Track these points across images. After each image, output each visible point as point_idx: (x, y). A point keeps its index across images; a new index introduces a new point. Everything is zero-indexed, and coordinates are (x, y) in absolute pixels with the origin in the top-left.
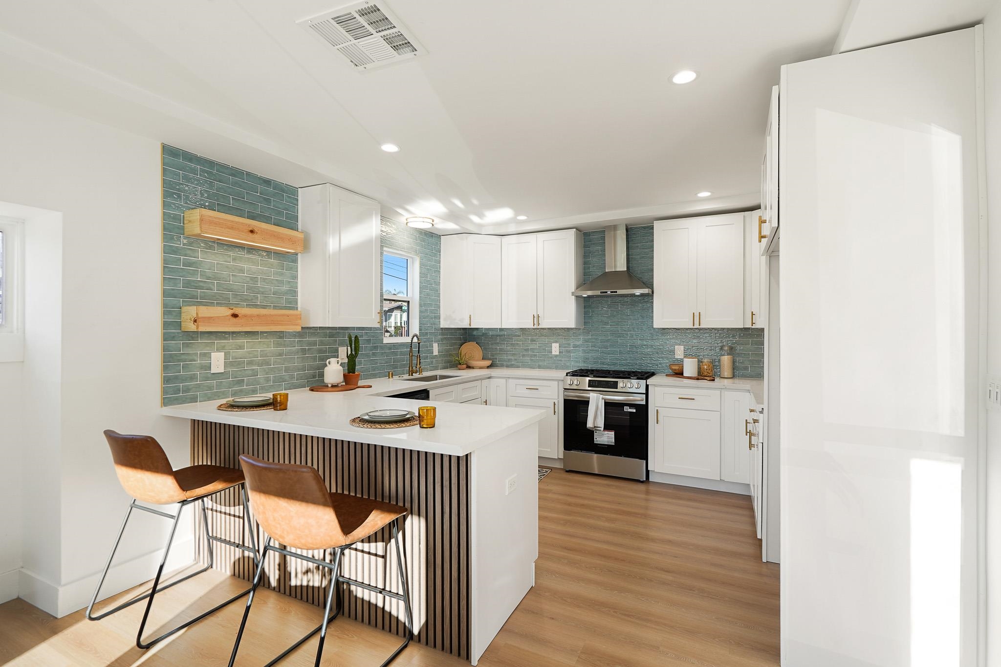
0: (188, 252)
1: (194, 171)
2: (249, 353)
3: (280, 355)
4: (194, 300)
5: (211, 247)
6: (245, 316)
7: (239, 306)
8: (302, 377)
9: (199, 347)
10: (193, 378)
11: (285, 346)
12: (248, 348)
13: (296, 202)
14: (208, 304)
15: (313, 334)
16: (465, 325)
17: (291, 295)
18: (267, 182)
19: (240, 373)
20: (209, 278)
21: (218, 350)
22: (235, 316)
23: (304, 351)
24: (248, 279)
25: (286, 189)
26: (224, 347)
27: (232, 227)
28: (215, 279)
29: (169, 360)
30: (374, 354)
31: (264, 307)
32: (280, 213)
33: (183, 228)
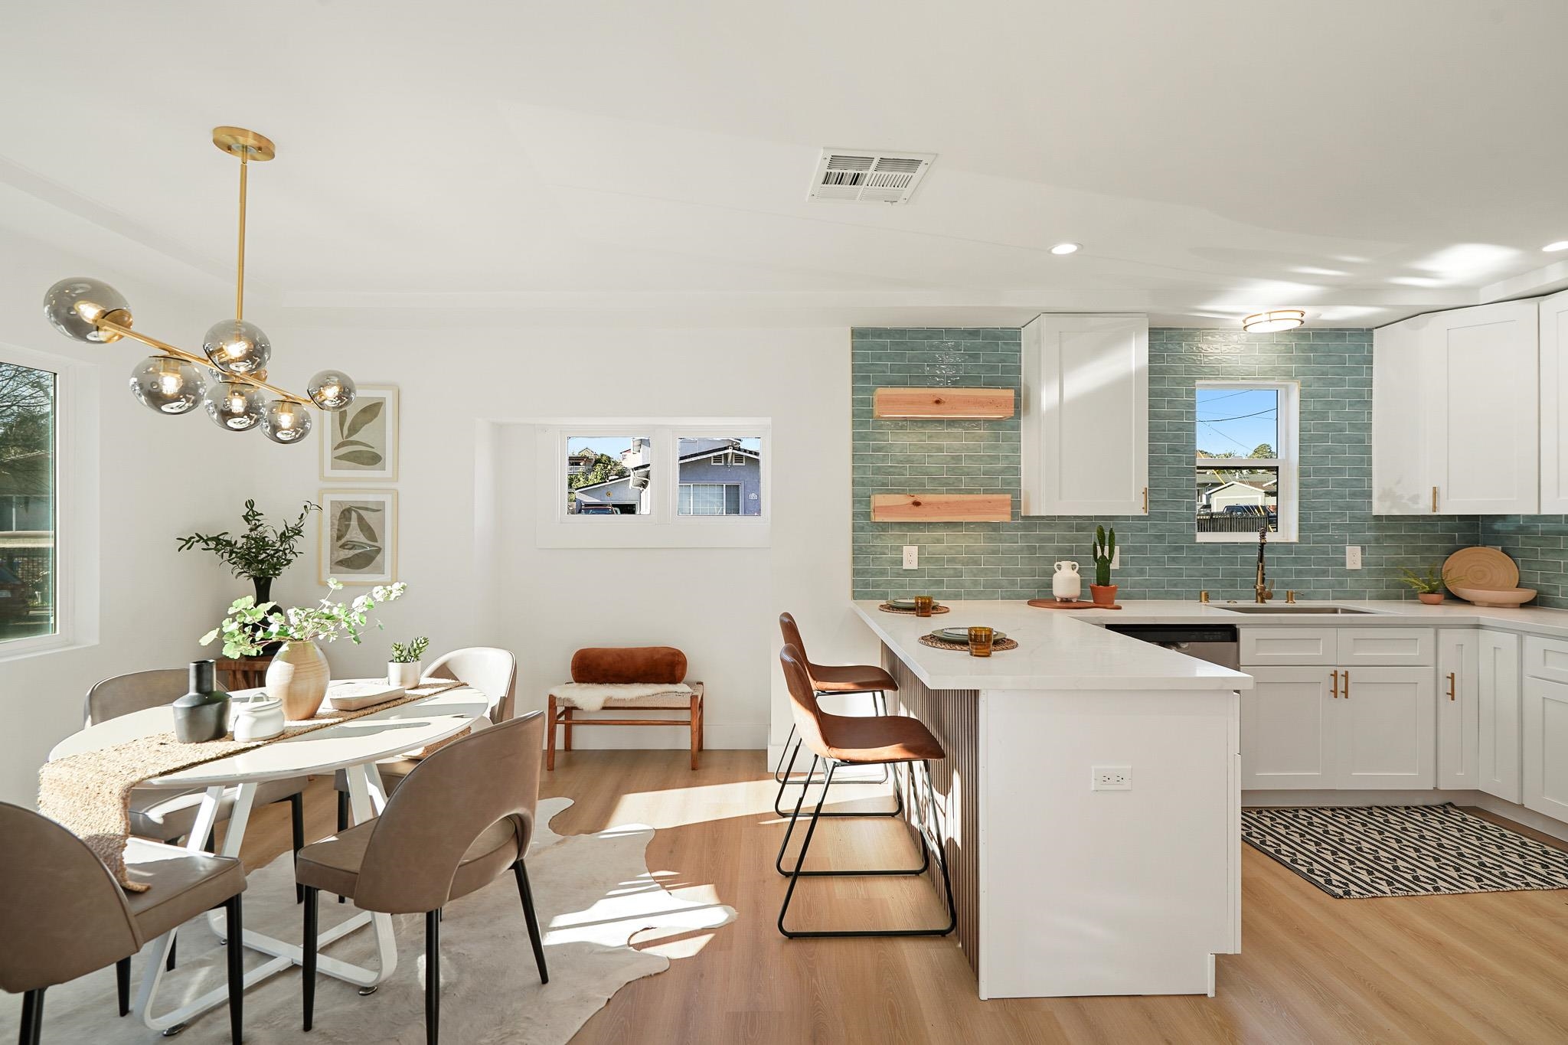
0: (878, 436)
1: (884, 347)
2: (950, 548)
3: (994, 552)
4: (886, 489)
5: (902, 428)
6: (929, 504)
7: (936, 492)
8: (1029, 584)
9: (889, 539)
10: (883, 573)
11: (1001, 541)
12: (948, 543)
13: (1018, 348)
14: (900, 491)
15: (1049, 526)
16: (1423, 508)
17: (1011, 474)
18: (974, 333)
19: (938, 572)
20: (901, 462)
21: (911, 543)
22: (917, 504)
23: (1032, 550)
24: (948, 459)
25: (1001, 334)
26: (918, 539)
27: (912, 402)
28: (908, 462)
29: (859, 552)
30: (1174, 560)
31: (970, 492)
32: (994, 368)
33: (872, 411)
